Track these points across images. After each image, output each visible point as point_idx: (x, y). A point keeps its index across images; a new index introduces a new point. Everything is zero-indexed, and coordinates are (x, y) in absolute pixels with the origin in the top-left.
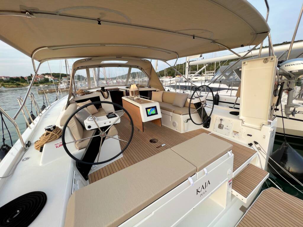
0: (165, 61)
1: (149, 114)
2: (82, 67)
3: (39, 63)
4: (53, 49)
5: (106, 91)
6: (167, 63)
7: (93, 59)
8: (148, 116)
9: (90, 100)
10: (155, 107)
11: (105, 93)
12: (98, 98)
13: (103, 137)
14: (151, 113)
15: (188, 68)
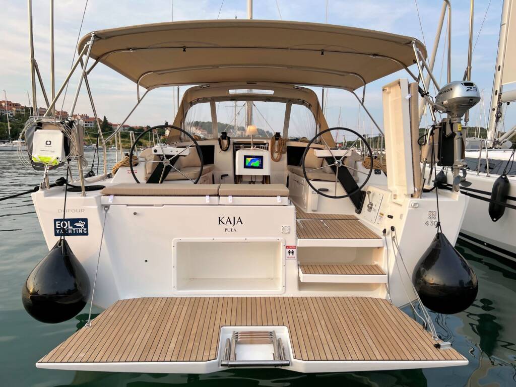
0: (352, 89)
1: (247, 165)
2: (204, 98)
3: (147, 90)
4: (159, 74)
5: (227, 138)
6: (353, 92)
8: (245, 167)
9: (195, 147)
10: (261, 158)
11: (225, 142)
12: (212, 148)
13: (165, 165)
14: (252, 165)
15: (497, 111)
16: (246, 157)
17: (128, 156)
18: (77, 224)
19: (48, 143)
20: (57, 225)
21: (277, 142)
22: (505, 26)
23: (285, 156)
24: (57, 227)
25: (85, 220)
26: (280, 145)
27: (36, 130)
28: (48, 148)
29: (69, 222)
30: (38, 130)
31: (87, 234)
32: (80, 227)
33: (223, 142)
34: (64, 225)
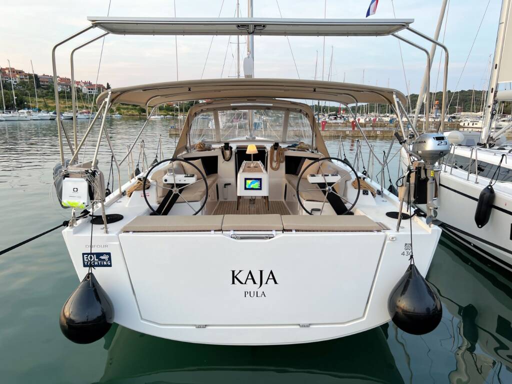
0: (345, 103)
1: (247, 187)
2: (207, 109)
4: (166, 97)
5: (229, 149)
6: (347, 106)
7: (214, 103)
8: (246, 189)
9: (200, 160)
10: (260, 180)
11: (228, 152)
12: (215, 159)
13: (174, 193)
14: (252, 186)
15: (492, 108)
16: (246, 179)
17: (141, 181)
18: (102, 257)
19: (75, 190)
20: (85, 258)
21: (276, 151)
22: (503, 25)
23: (283, 165)
24: (85, 260)
25: (109, 254)
26: (278, 154)
27: (64, 179)
28: (75, 194)
29: (95, 256)
30: (66, 179)
31: (110, 266)
32: (104, 260)
33: (225, 152)
34: (91, 258)
